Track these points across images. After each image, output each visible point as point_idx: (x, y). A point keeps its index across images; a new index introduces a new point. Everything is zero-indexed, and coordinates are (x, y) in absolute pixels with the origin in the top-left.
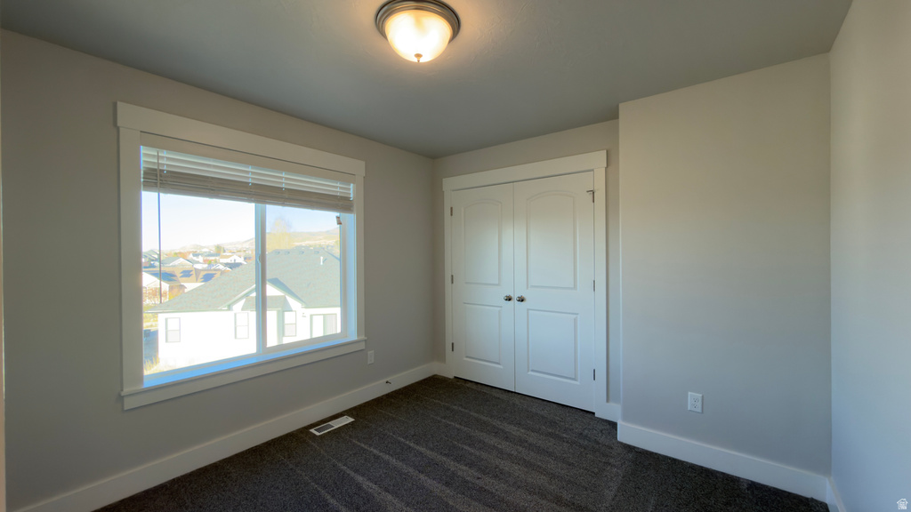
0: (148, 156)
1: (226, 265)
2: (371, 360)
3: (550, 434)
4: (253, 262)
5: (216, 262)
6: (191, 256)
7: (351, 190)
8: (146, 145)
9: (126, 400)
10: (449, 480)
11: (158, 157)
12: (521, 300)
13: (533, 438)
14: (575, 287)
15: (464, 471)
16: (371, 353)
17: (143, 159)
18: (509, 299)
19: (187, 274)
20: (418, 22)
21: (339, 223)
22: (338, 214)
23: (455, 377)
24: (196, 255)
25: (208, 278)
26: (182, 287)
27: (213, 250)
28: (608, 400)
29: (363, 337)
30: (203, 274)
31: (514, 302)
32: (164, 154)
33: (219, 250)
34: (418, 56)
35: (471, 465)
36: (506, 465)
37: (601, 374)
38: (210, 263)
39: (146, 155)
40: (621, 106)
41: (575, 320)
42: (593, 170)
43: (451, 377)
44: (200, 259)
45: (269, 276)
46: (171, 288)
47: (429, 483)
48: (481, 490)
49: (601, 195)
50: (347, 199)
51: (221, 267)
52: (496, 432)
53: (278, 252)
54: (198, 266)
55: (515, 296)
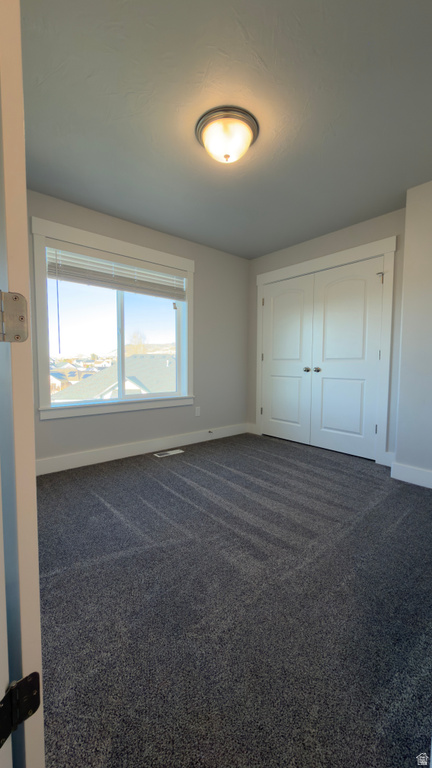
0: (51, 254)
1: (99, 368)
2: (198, 413)
3: (333, 470)
4: (116, 366)
5: (92, 366)
6: (75, 362)
7: (184, 283)
8: (49, 246)
9: (41, 413)
10: (249, 486)
11: (56, 255)
12: (318, 370)
13: (318, 470)
14: (363, 358)
15: (259, 482)
16: (198, 409)
17: (47, 256)
18: (307, 370)
19: (72, 374)
20: (226, 129)
21: (175, 308)
22: (174, 301)
23: (264, 435)
24: (78, 361)
25: (85, 376)
26: (69, 383)
27: (89, 357)
28: (387, 450)
29: (192, 395)
30: (83, 374)
31: (312, 373)
32: (60, 253)
33: (94, 358)
34: (227, 156)
35: (266, 480)
36: (293, 483)
37: (383, 430)
38: (87, 367)
39: (50, 254)
40: (409, 192)
41: (362, 385)
42: (383, 255)
43: (260, 434)
44: (81, 364)
45: (127, 374)
46: (62, 384)
47: (233, 485)
48: (271, 492)
49: (389, 277)
50: (181, 290)
51: (95, 370)
52: (290, 465)
53: (135, 357)
54: (81, 369)
55: (312, 368)
